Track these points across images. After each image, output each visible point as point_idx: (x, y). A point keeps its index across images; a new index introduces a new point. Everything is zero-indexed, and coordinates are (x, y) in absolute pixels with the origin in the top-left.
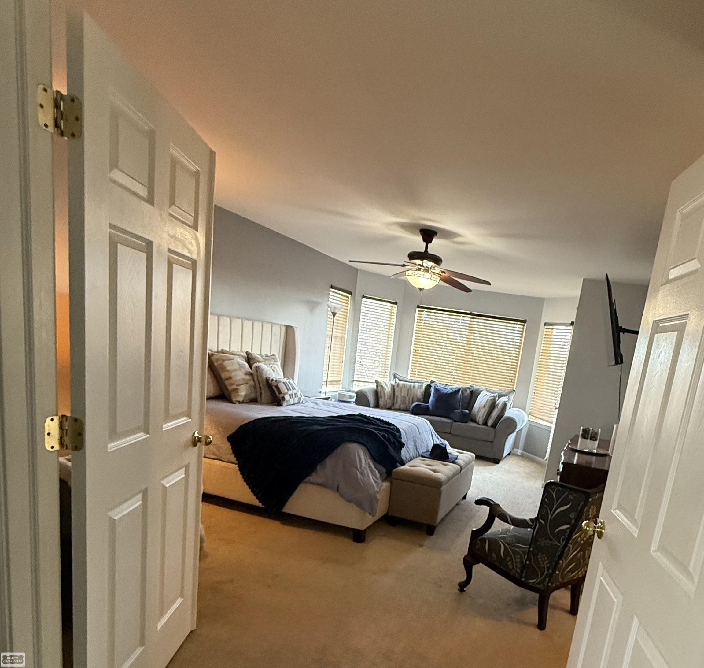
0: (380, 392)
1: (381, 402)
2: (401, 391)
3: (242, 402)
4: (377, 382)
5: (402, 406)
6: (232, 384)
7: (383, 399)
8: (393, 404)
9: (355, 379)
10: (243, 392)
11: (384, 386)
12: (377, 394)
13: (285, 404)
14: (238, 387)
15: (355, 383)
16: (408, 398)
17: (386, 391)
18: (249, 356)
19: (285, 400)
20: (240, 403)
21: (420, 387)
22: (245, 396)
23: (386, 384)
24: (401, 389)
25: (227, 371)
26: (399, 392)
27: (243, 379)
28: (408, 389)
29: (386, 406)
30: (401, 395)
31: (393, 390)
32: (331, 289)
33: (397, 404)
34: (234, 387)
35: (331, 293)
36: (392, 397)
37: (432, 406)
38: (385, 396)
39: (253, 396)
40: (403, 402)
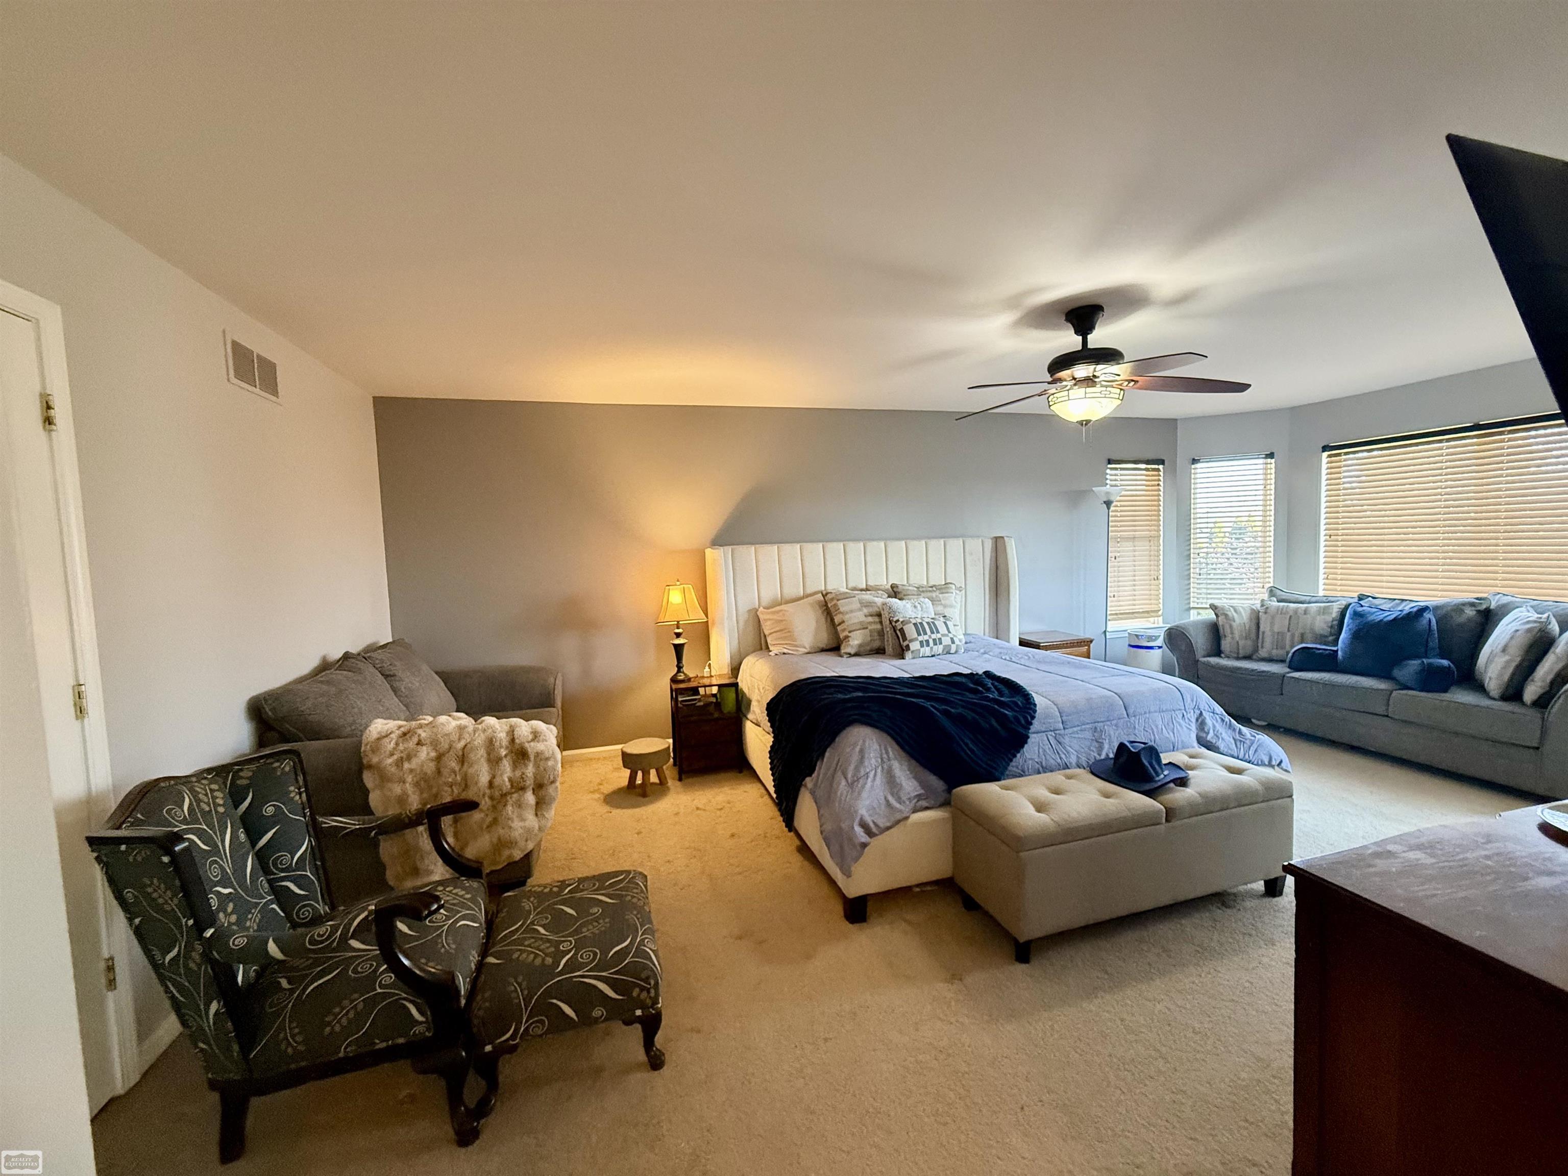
0: (1223, 625)
1: (1226, 645)
2: (1272, 624)
3: (857, 655)
4: (1213, 607)
5: (1275, 653)
6: (844, 630)
7: (1228, 639)
8: (1256, 649)
9: (1192, 605)
10: (856, 640)
11: (1232, 613)
12: (1215, 632)
13: (908, 655)
14: (849, 635)
15: (1192, 611)
16: (1289, 634)
17: (1234, 625)
18: (895, 589)
19: (909, 649)
20: (851, 655)
21: (1324, 611)
22: (860, 646)
23: (1235, 611)
24: (1273, 617)
25: (841, 613)
26: (1268, 624)
27: (861, 622)
28: (1291, 617)
29: (1238, 653)
30: (1272, 630)
31: (1254, 621)
32: (1109, 466)
33: (1265, 650)
34: (846, 633)
35: (1108, 471)
36: (1253, 636)
37: (1345, 653)
38: (1232, 633)
39: (877, 644)
40: (1279, 644)
